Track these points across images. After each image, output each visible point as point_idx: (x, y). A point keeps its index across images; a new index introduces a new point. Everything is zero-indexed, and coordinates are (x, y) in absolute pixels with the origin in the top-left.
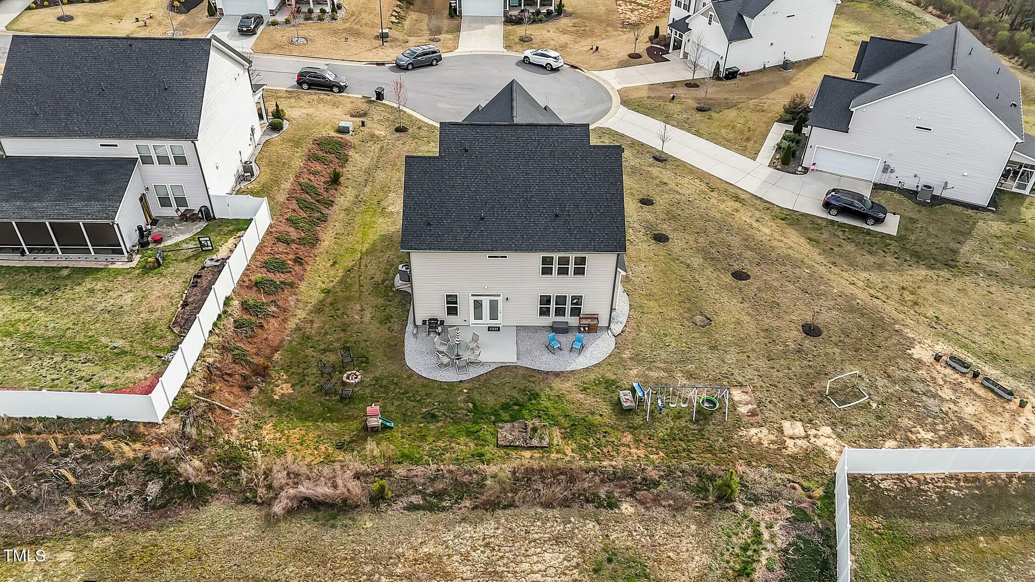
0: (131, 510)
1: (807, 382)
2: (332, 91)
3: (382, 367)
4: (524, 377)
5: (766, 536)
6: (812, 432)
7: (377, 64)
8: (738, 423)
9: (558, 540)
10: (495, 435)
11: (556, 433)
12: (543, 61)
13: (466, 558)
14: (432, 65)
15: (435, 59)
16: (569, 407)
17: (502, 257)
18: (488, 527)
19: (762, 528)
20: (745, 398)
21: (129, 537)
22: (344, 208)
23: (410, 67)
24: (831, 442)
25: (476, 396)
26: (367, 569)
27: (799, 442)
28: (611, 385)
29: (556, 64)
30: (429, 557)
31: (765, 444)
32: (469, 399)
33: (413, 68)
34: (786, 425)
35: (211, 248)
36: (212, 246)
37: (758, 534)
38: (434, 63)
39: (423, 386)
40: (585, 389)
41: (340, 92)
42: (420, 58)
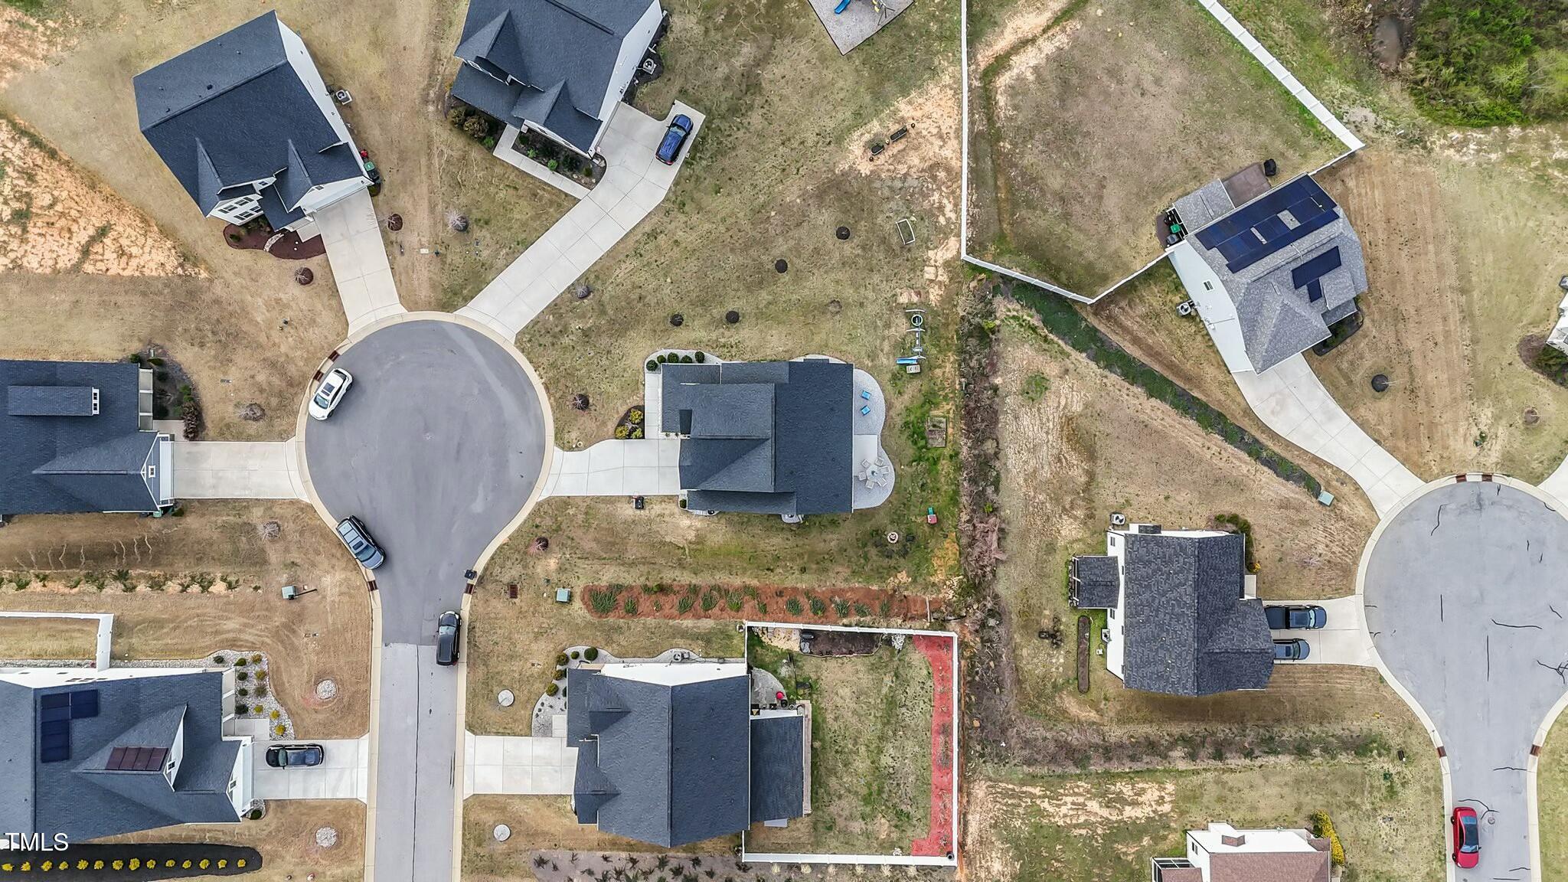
0: (1002, 630)
1: (890, 251)
3: (882, 520)
4: (891, 430)
5: (1015, 313)
6: (932, 262)
8: (925, 304)
9: (1016, 418)
10: (936, 449)
11: (934, 412)
13: (1026, 462)
16: (915, 404)
18: (1010, 452)
19: (1011, 314)
20: (905, 295)
21: (1014, 626)
24: (940, 254)
25: (906, 461)
26: (1031, 509)
27: (940, 272)
28: (895, 378)
30: (1025, 480)
31: (941, 293)
32: (910, 465)
34: (927, 276)
37: (1014, 317)
39: (898, 493)
40: (900, 393)
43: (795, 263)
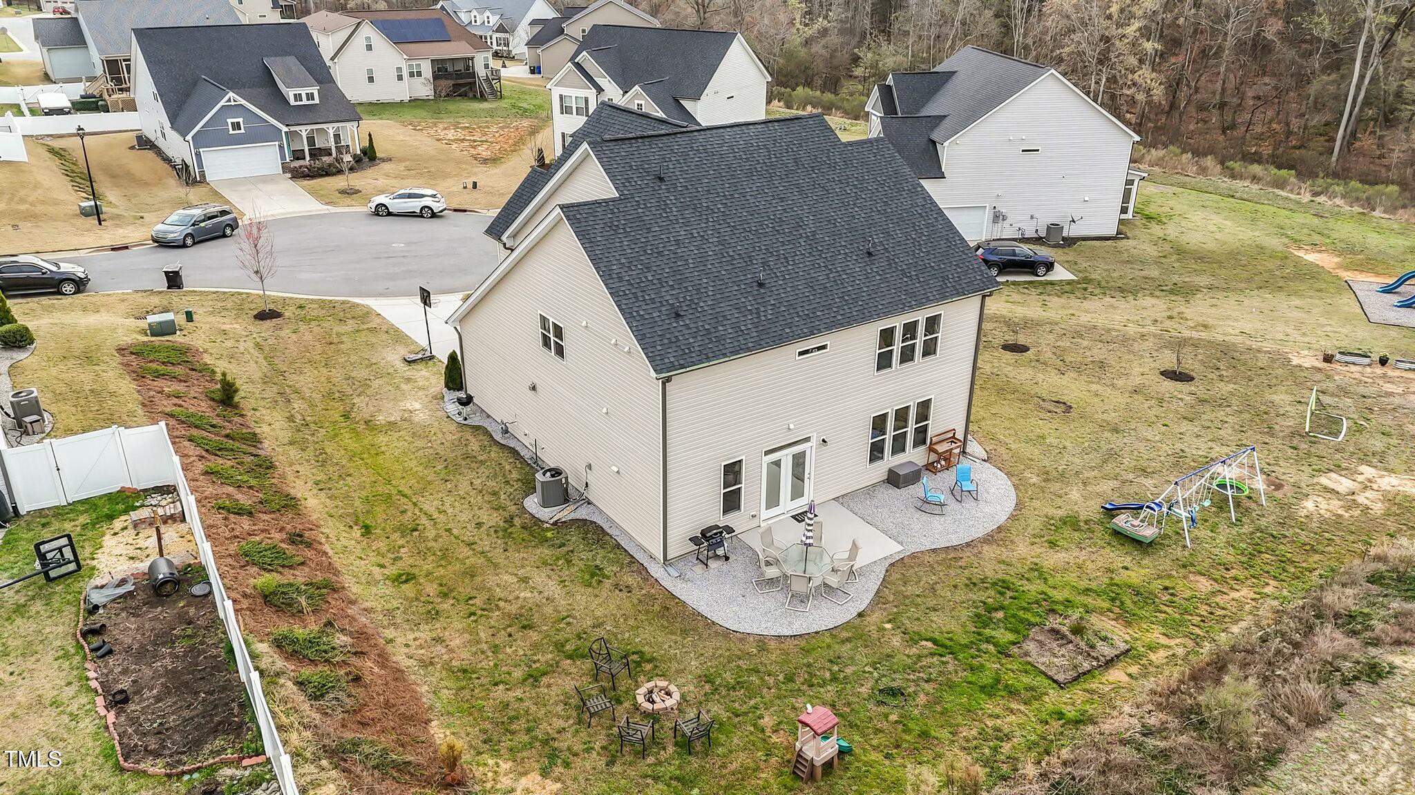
2: (60, 293)
7: (113, 249)
12: (415, 205)
14: (224, 236)
15: (228, 225)
17: (819, 348)
22: (286, 441)
23: (189, 241)
29: (438, 204)
33: (194, 244)
35: (72, 567)
36: (77, 560)
38: (228, 231)
41: (78, 291)
42: (202, 225)
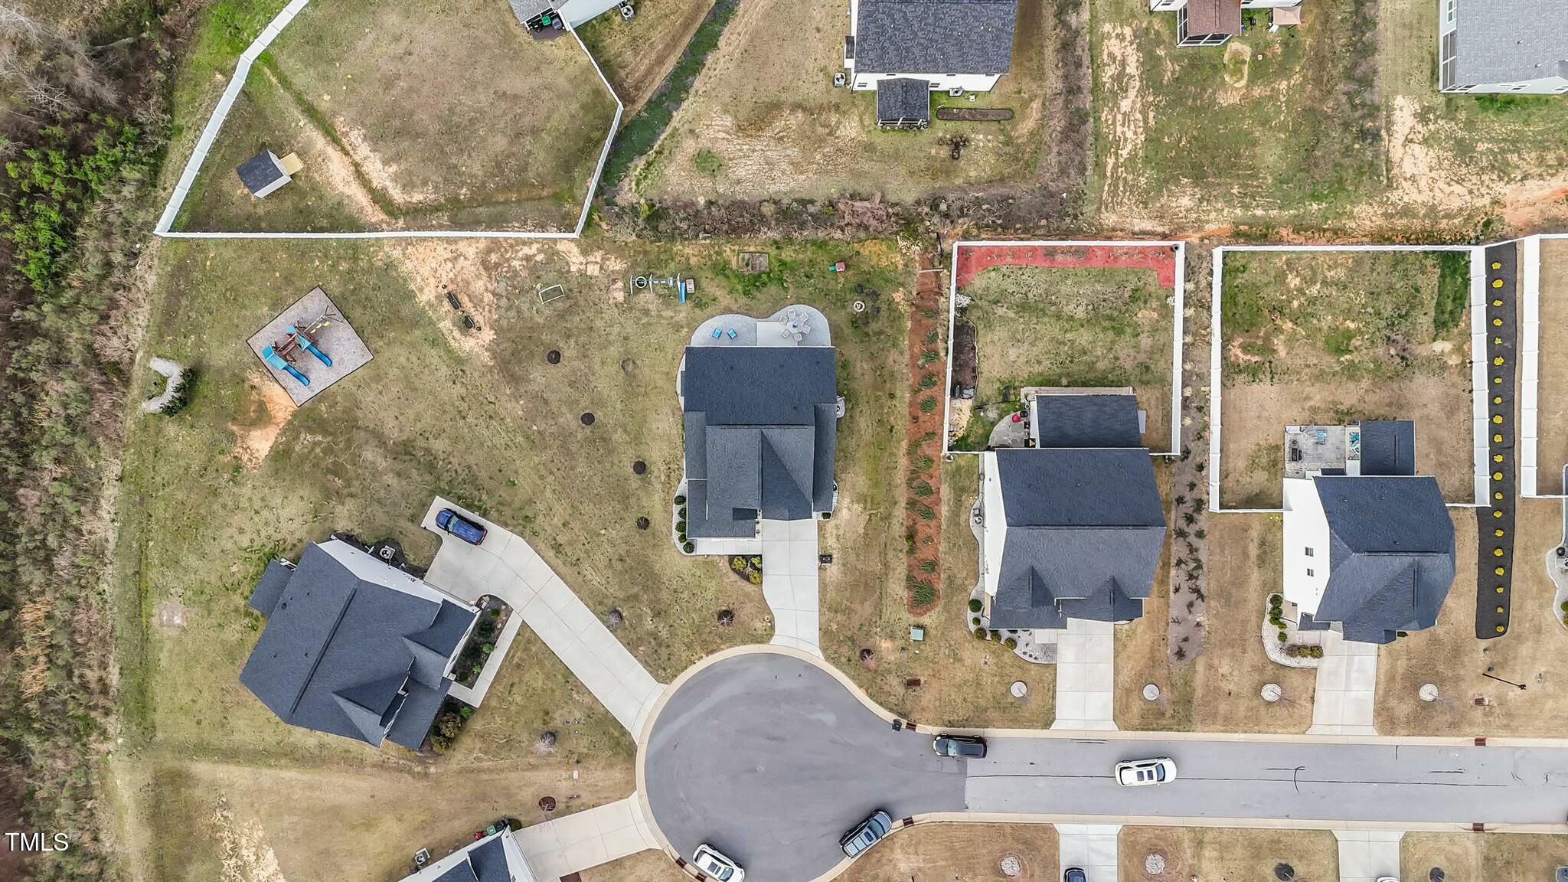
0: (951, 197)
1: (572, 310)
3: (841, 317)
4: (751, 309)
5: (634, 183)
6: (582, 267)
8: (625, 274)
9: (739, 182)
10: (770, 263)
11: (734, 265)
13: (783, 172)
16: (725, 283)
18: (773, 188)
19: (634, 188)
20: (616, 294)
21: (947, 184)
24: (574, 259)
25: (783, 293)
26: (830, 167)
27: (593, 259)
28: (698, 304)
30: (802, 173)
31: (613, 258)
32: (786, 289)
34: (596, 273)
37: (637, 185)
39: (815, 301)
40: (714, 300)
43: (585, 405)
